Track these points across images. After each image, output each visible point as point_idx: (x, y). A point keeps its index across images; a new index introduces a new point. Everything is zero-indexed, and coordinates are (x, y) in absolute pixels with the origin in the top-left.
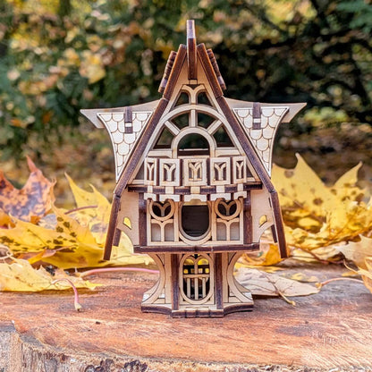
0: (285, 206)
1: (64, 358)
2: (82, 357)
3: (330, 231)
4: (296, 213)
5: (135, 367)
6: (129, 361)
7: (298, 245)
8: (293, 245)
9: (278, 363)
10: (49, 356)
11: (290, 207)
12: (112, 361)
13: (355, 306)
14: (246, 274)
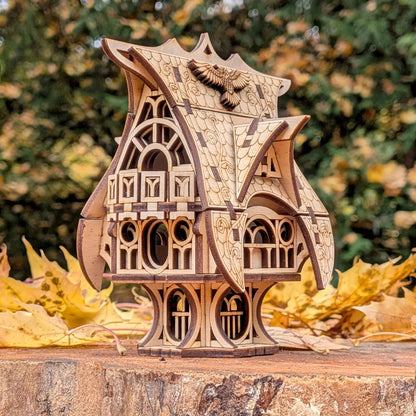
1: (174, 377)
2: (198, 375)
3: (337, 298)
5: (266, 384)
6: (259, 377)
10: (153, 377)
12: (238, 378)
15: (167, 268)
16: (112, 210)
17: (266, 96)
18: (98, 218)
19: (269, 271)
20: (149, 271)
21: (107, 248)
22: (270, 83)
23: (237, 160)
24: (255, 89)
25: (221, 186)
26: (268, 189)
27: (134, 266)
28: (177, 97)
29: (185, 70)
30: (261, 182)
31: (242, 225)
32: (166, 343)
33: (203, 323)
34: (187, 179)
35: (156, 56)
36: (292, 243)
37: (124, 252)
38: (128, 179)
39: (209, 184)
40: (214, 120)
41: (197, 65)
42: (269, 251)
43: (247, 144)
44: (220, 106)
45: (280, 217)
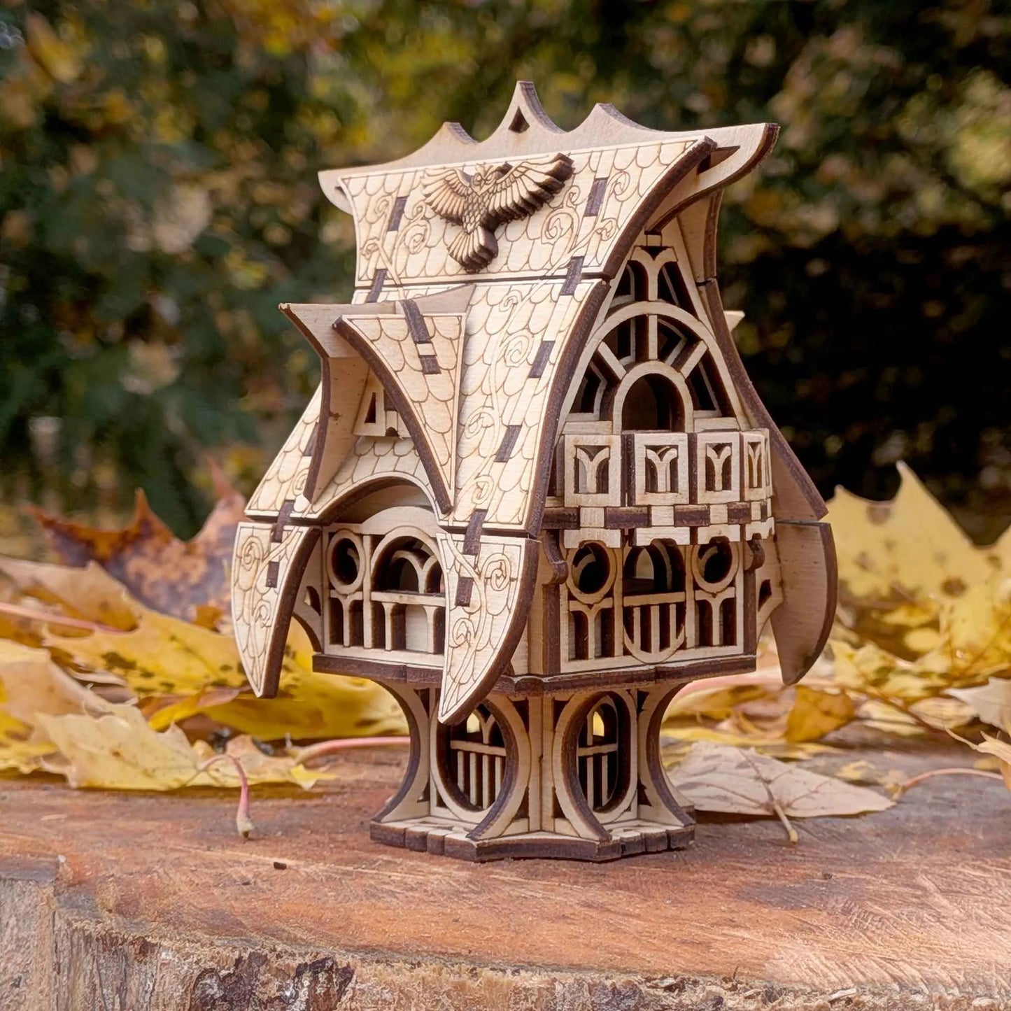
0: (867, 597)
1: (145, 949)
2: (188, 947)
3: (952, 654)
4: (899, 617)
5: (322, 977)
6: (308, 959)
7: (872, 690)
8: (860, 690)
9: (700, 973)
10: (110, 943)
11: (882, 599)
12: (265, 960)
13: (975, 839)
14: (706, 759)
31: (288, 553)
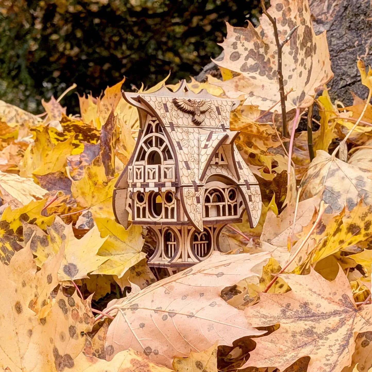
15: (162, 218)
16: (130, 186)
17: (222, 113)
18: (124, 189)
19: (222, 218)
20: (152, 219)
21: (130, 205)
22: (225, 104)
23: (200, 156)
24: (215, 109)
25: (189, 173)
26: (220, 171)
27: (144, 216)
28: (166, 122)
29: (171, 104)
30: (215, 167)
31: (202, 194)
32: (163, 259)
33: (183, 248)
34: (171, 169)
35: (154, 99)
36: (236, 201)
37: (138, 209)
38: (139, 169)
39: (183, 172)
40: (188, 133)
41: (178, 101)
42: (221, 207)
43: (206, 147)
44: (192, 124)
45: (228, 186)
